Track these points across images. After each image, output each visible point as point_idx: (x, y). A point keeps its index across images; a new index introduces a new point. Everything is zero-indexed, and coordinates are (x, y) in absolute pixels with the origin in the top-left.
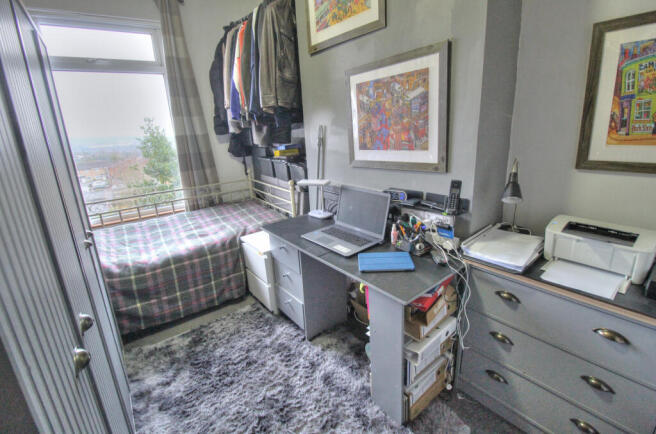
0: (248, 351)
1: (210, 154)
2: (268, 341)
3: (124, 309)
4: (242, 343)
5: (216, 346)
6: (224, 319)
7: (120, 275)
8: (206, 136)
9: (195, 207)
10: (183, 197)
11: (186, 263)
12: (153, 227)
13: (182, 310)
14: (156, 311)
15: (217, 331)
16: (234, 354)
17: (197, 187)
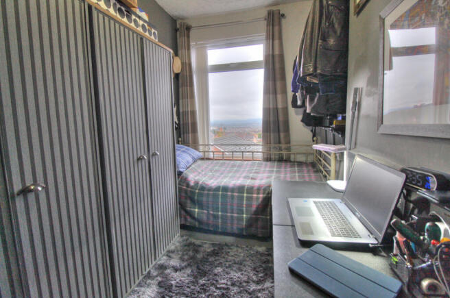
0: (233, 284)
1: (286, 123)
2: (253, 287)
3: (188, 209)
4: (236, 275)
5: (220, 265)
6: (242, 248)
7: (192, 187)
8: (286, 110)
9: (268, 159)
10: (261, 150)
11: (229, 193)
12: (233, 166)
13: (220, 226)
14: (205, 218)
15: (231, 253)
16: (224, 279)
17: (272, 145)
